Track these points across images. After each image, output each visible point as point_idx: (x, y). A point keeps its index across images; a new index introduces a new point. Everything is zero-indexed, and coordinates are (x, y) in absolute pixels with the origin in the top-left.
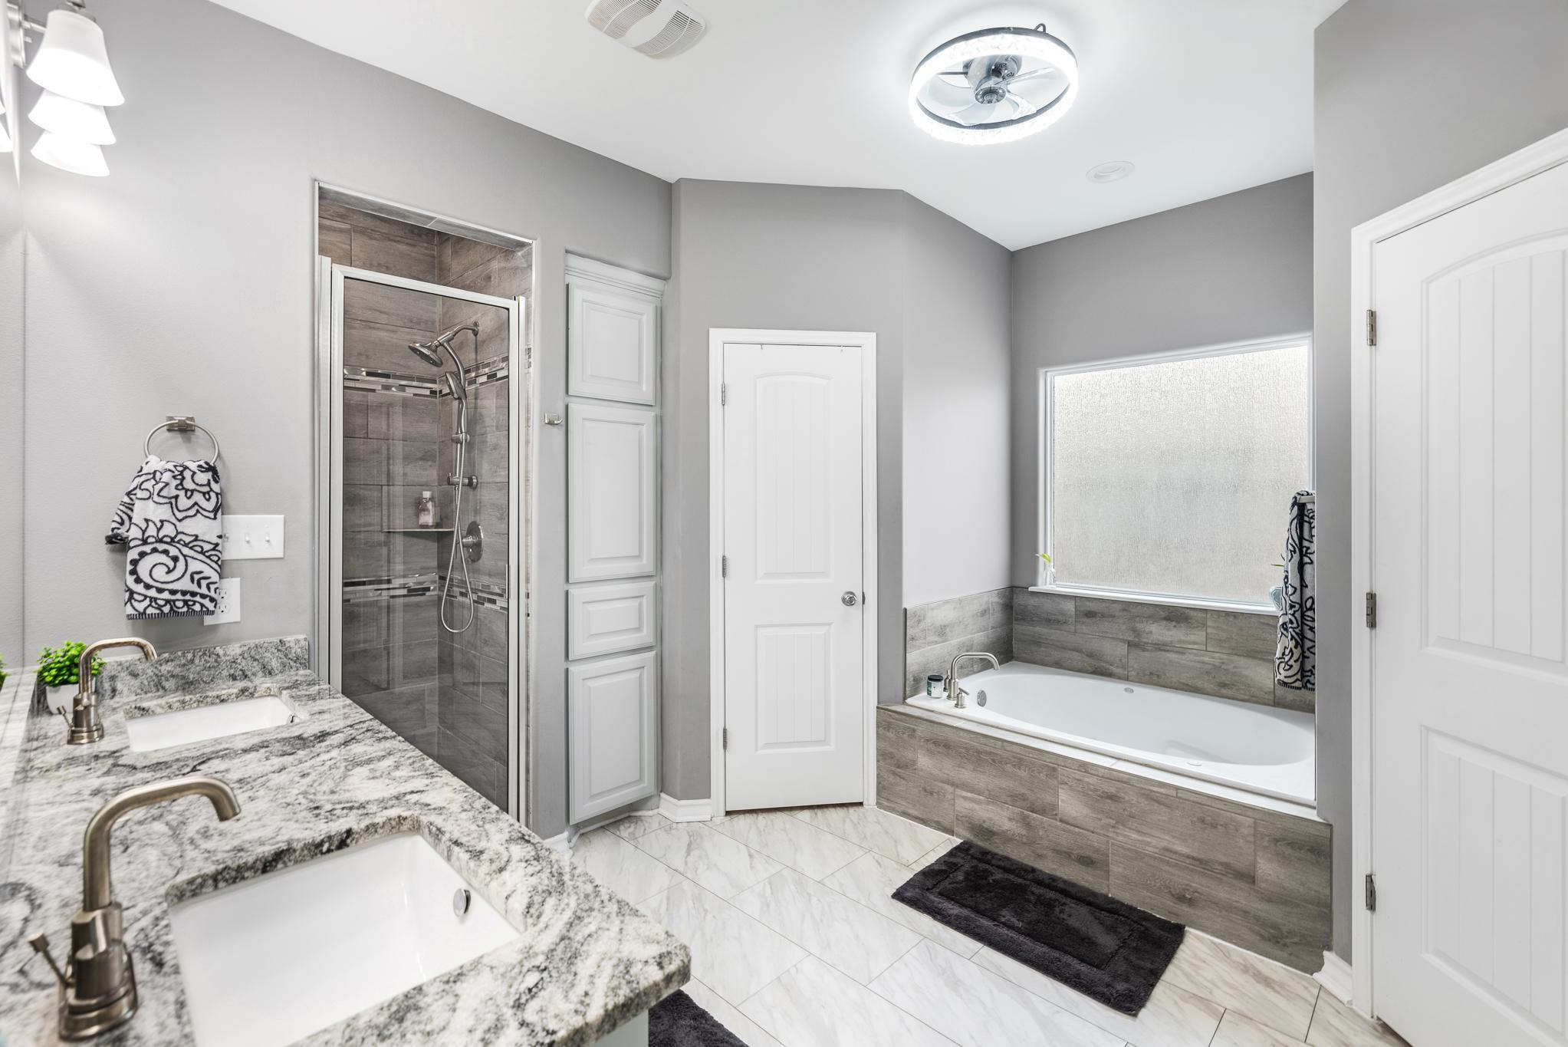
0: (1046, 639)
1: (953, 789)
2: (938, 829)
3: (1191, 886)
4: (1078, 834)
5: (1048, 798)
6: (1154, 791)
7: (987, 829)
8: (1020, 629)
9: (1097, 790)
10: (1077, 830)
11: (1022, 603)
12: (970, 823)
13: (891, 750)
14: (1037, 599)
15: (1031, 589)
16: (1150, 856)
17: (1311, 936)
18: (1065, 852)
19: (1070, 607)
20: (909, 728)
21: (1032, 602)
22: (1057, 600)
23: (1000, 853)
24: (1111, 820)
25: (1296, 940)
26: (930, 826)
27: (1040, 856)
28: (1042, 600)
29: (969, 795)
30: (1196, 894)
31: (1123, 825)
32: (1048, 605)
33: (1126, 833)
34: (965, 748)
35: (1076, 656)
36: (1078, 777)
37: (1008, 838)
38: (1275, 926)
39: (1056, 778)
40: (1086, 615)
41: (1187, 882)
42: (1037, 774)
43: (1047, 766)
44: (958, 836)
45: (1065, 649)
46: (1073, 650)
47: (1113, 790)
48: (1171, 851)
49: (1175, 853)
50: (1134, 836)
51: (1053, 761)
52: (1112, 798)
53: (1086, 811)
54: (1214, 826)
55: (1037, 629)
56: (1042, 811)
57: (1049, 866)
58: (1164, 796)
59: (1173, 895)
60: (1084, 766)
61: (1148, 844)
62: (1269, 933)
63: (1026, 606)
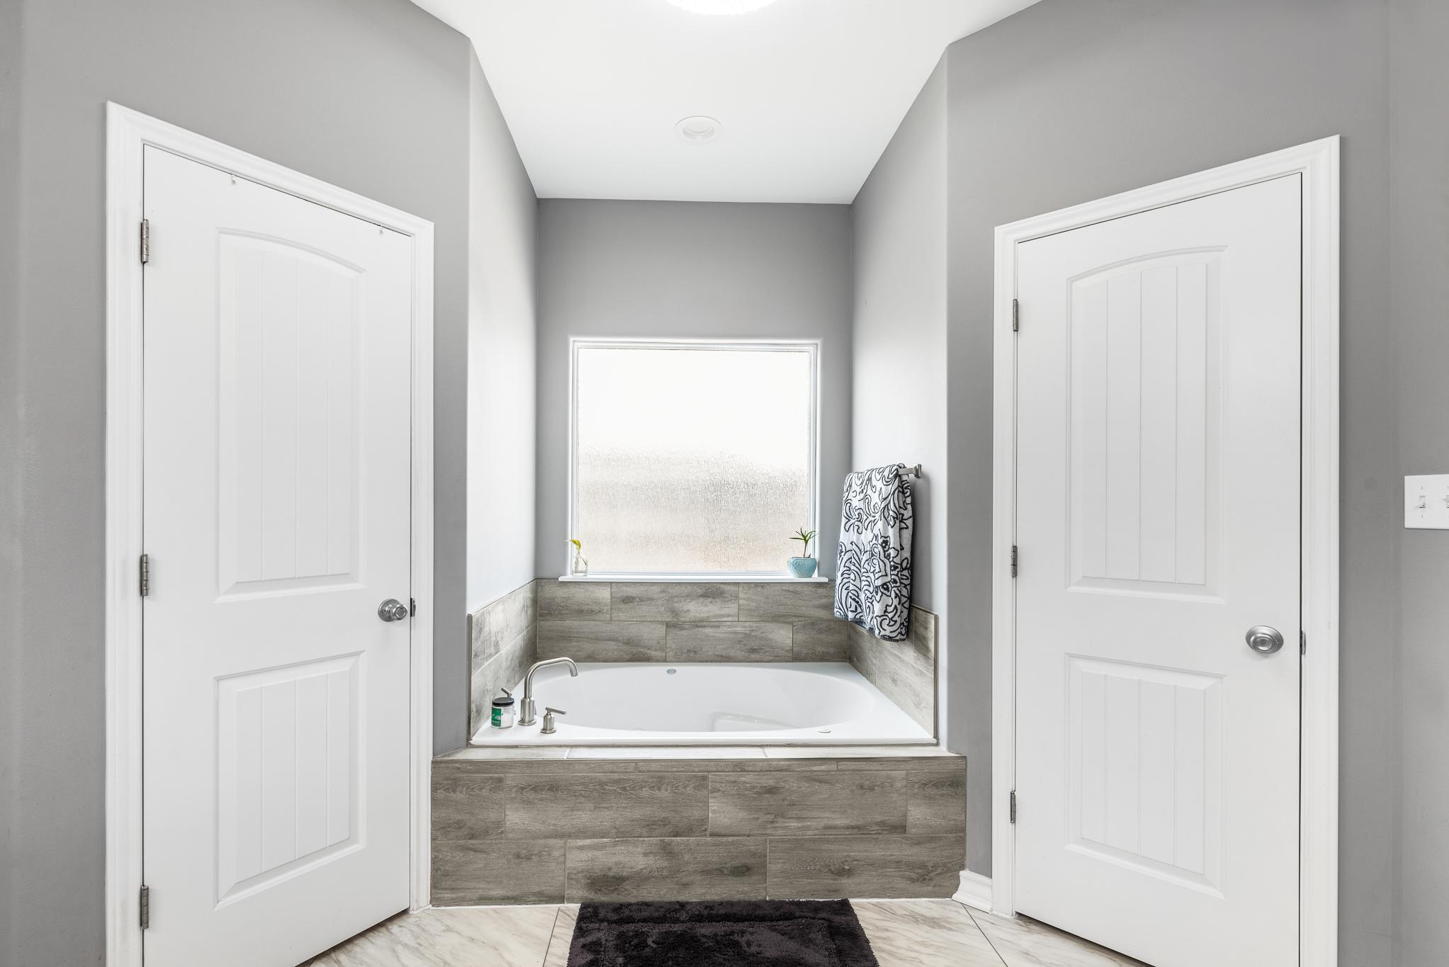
0: (578, 632)
1: (563, 841)
2: (540, 902)
3: (850, 856)
4: (732, 843)
5: (696, 813)
6: (815, 771)
7: (613, 877)
8: (548, 624)
9: (754, 787)
10: (730, 839)
11: (548, 596)
12: (589, 879)
13: (459, 817)
14: (566, 590)
15: (561, 579)
16: (810, 840)
17: (950, 862)
18: (716, 870)
19: (605, 594)
20: (491, 778)
21: (561, 593)
22: (591, 588)
23: (633, 900)
24: (769, 816)
25: (939, 870)
26: (526, 903)
27: (686, 885)
28: (573, 590)
29: (588, 842)
30: (855, 862)
31: (783, 817)
32: (579, 594)
33: (786, 824)
34: (581, 784)
35: (612, 645)
36: (733, 779)
37: (642, 878)
38: (923, 866)
39: (706, 787)
40: (623, 601)
41: (846, 854)
42: (682, 790)
43: (695, 776)
44: (571, 900)
45: (599, 640)
46: (608, 640)
47: (771, 783)
48: (831, 828)
49: (835, 828)
50: (794, 824)
51: (702, 769)
52: (771, 791)
53: (742, 814)
54: (871, 789)
55: (568, 623)
56: (689, 831)
57: (700, 892)
58: (824, 773)
59: (832, 872)
60: (740, 766)
61: (808, 828)
62: (917, 873)
63: (554, 599)
